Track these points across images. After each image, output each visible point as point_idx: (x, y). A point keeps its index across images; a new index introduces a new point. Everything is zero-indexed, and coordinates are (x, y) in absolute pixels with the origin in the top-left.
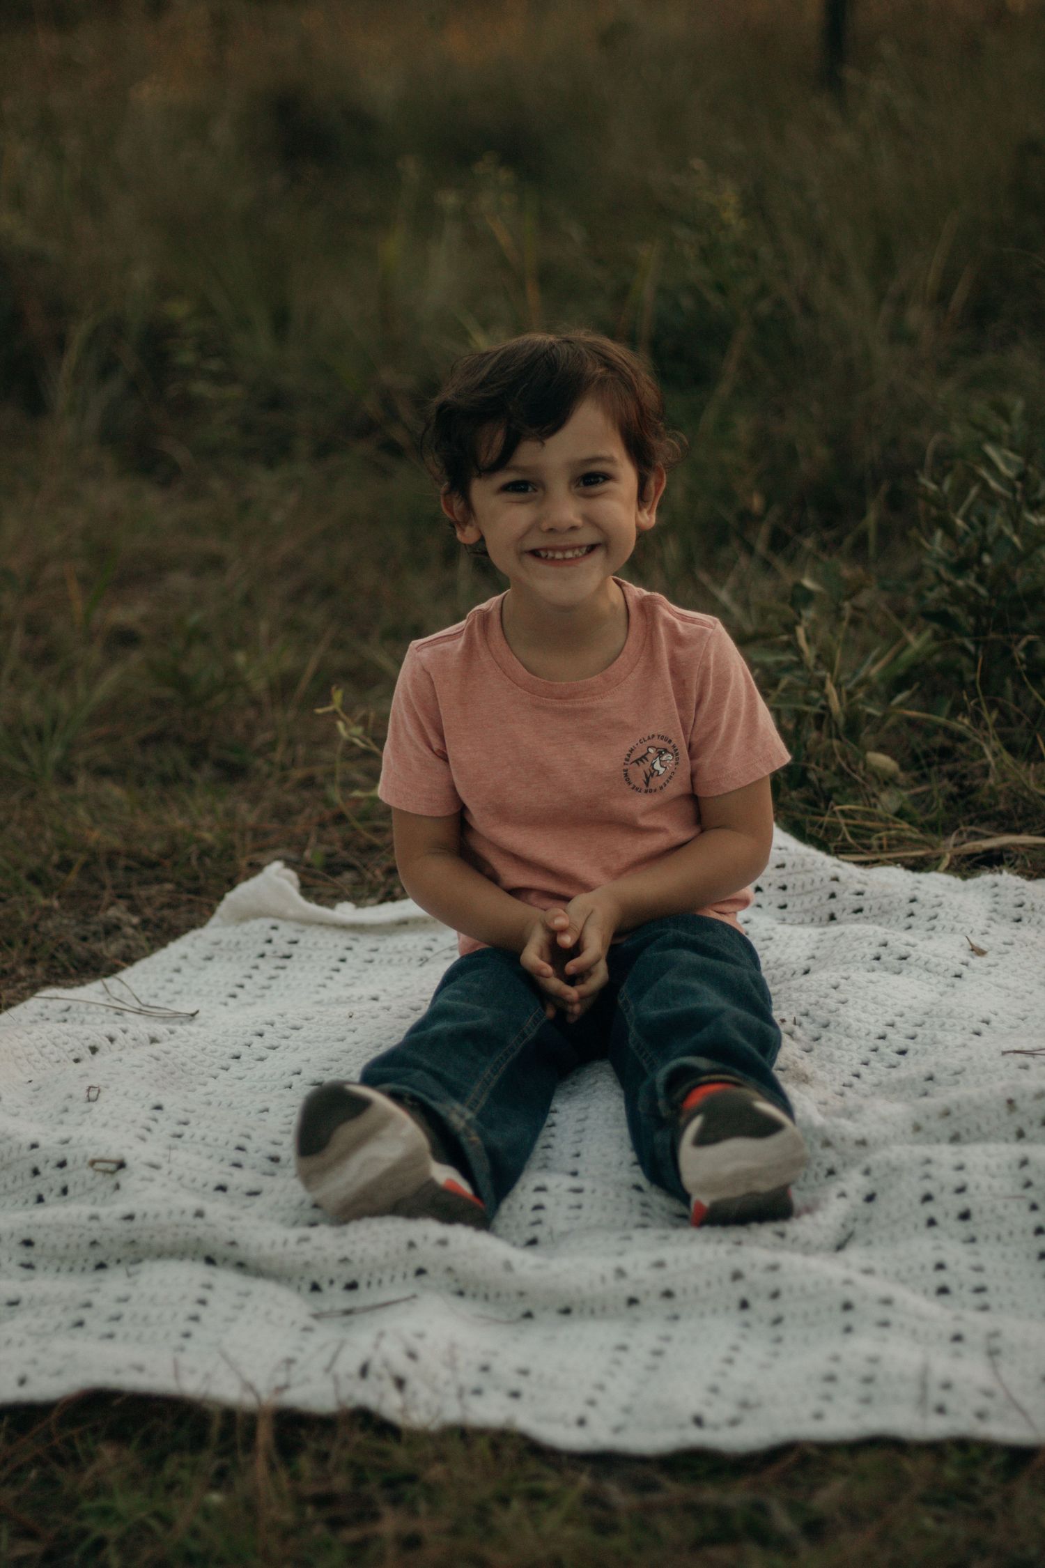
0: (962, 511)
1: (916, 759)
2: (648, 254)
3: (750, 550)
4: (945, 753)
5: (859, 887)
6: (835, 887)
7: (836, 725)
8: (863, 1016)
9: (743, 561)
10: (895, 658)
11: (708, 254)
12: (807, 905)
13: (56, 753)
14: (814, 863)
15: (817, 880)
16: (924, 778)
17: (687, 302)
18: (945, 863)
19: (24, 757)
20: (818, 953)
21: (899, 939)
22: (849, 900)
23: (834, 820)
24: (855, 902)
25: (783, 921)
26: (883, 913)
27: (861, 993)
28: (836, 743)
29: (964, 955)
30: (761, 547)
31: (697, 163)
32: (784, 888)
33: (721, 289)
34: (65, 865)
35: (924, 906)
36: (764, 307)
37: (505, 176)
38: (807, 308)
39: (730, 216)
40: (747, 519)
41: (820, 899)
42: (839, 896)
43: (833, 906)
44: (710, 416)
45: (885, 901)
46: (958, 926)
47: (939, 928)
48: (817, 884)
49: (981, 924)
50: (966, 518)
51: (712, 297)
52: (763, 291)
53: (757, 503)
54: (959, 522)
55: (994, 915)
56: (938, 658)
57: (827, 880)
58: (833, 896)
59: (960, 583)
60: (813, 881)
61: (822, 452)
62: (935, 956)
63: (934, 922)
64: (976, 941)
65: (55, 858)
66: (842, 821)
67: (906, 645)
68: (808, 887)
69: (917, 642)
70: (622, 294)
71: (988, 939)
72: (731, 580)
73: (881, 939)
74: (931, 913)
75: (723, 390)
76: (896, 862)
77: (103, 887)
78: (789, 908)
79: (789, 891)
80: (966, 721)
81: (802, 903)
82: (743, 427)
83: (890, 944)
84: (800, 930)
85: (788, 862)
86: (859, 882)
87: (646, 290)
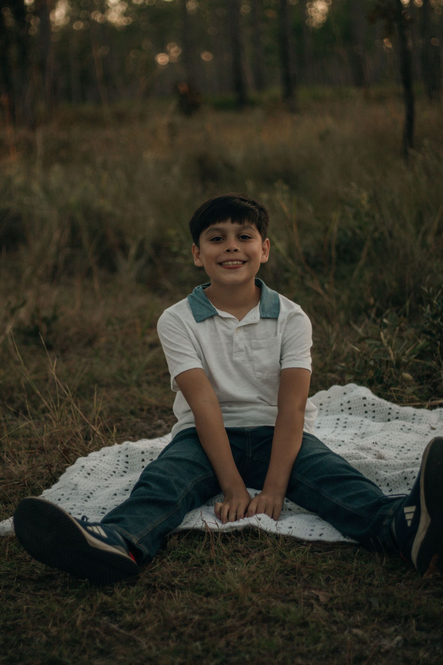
0: (436, 298)
1: (419, 378)
2: (335, 216)
3: (369, 317)
4: (429, 376)
5: (397, 411)
6: (390, 411)
7: (393, 364)
8: (397, 442)
9: (367, 320)
10: (415, 347)
11: (357, 216)
12: (381, 416)
13: (134, 377)
14: (383, 404)
15: (385, 409)
16: (422, 384)
17: (349, 234)
18: (427, 406)
19: (124, 378)
20: (384, 429)
21: (408, 425)
22: (394, 414)
23: (391, 393)
24: (396, 415)
25: (374, 421)
26: (405, 419)
27: (396, 437)
28: (392, 369)
29: (429, 430)
30: (373, 315)
31: (353, 184)
32: (374, 411)
33: (360, 228)
34: (142, 410)
35: (417, 416)
36: (377, 235)
37: (285, 187)
38: (391, 234)
39: (364, 202)
40: (369, 307)
41: (385, 415)
42: (391, 414)
43: (390, 417)
44: (356, 273)
45: (406, 415)
46: (428, 422)
47: (422, 422)
48: (385, 410)
49: (435, 421)
50: (437, 300)
51: (358, 231)
52: (376, 229)
53: (372, 301)
54: (435, 302)
55: (440, 420)
56: (429, 348)
57: (388, 409)
58: (389, 414)
59: (435, 322)
60: (383, 410)
61: (394, 284)
62: (419, 429)
63: (420, 421)
64: (433, 426)
65: (138, 407)
66: (394, 394)
67: (418, 343)
68: (382, 411)
69: (422, 343)
70: (326, 230)
71: (437, 426)
72: (363, 326)
73: (403, 424)
74: (420, 418)
75: (362, 263)
76: (410, 406)
77: (154, 416)
78: (376, 418)
79: (376, 412)
80: (435, 363)
81: (380, 416)
82: (368, 275)
83: (406, 426)
84: (378, 423)
85: (376, 403)
86: (398, 409)
87: (334, 228)
